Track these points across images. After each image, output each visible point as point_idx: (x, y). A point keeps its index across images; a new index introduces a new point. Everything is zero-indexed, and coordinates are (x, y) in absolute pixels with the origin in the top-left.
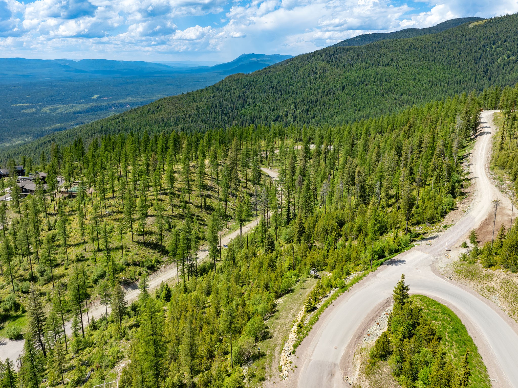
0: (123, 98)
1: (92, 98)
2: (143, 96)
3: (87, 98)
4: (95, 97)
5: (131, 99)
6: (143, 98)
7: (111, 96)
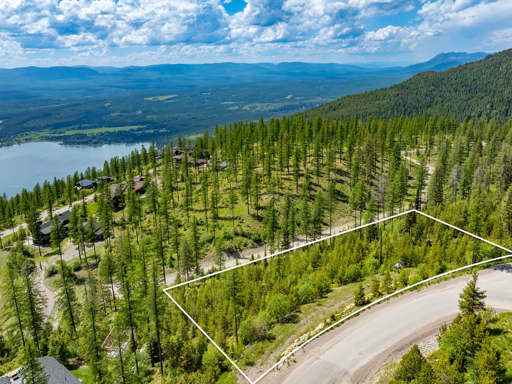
0: (314, 99)
1: (287, 98)
2: (333, 96)
3: (282, 98)
4: (289, 97)
5: (321, 99)
6: (332, 98)
7: (303, 96)
